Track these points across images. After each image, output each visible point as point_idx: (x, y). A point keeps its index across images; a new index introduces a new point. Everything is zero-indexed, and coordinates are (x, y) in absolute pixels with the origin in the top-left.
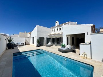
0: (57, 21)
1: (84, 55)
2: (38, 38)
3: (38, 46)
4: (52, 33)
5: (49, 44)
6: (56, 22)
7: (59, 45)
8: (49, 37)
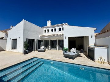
0: (50, 21)
1: (101, 59)
2: (25, 40)
3: (25, 53)
4: (45, 34)
5: (42, 48)
6: (48, 21)
7: (54, 49)
8: (40, 39)
